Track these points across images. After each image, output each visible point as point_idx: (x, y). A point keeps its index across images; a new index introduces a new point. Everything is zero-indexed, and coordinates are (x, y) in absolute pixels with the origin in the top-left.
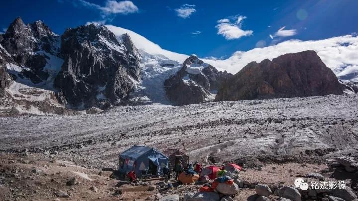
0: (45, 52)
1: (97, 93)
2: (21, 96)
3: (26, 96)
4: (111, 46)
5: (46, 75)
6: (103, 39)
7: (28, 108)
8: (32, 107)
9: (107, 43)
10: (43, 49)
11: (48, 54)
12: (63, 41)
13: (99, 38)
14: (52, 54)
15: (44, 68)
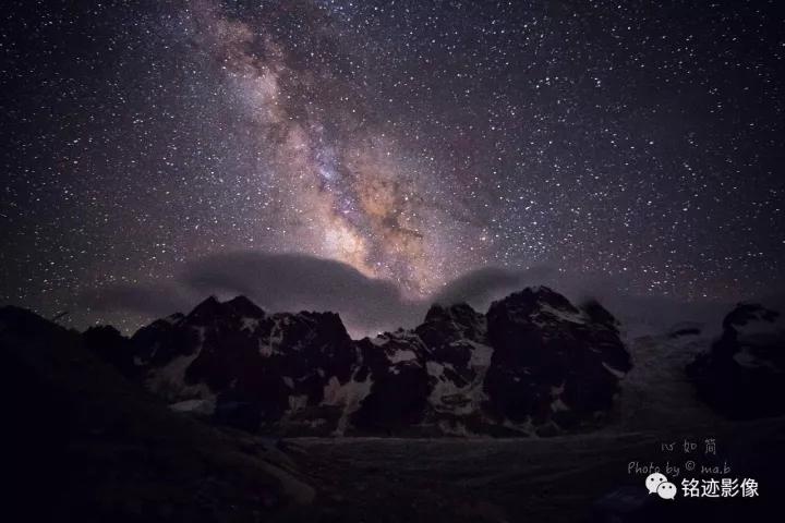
0: (469, 341)
1: (551, 399)
2: (444, 408)
3: (449, 406)
4: (562, 316)
5: (472, 373)
6: (546, 308)
7: (453, 426)
8: (458, 424)
9: (555, 312)
10: (465, 337)
11: (472, 343)
12: (489, 320)
13: (539, 307)
14: (477, 341)
15: (469, 363)
